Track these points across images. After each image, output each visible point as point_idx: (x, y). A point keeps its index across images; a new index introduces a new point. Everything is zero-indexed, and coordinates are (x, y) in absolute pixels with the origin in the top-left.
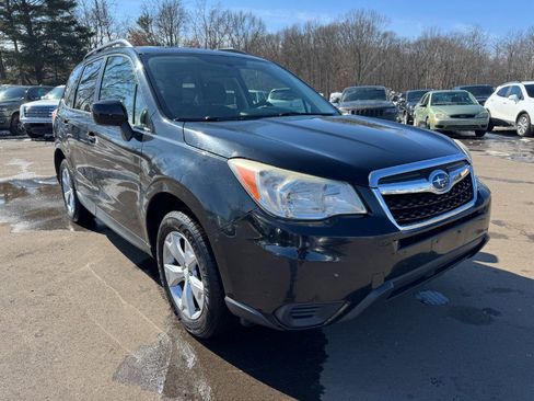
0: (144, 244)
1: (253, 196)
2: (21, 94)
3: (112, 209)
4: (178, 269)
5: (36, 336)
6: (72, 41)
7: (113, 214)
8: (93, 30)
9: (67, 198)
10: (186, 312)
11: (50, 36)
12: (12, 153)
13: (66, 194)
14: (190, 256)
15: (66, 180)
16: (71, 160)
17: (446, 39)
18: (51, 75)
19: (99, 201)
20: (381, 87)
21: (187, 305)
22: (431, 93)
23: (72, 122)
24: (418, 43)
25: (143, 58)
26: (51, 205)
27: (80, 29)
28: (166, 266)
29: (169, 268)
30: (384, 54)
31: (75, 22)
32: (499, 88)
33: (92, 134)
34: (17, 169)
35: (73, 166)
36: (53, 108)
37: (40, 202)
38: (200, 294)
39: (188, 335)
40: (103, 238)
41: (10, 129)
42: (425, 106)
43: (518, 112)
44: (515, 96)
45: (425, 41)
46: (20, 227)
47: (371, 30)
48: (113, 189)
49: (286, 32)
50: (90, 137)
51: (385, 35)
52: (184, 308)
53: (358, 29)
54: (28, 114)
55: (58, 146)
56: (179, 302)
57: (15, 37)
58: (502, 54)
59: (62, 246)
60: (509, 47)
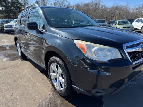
0: (43, 66)
1: (83, 53)
2: (4, 21)
3: (32, 54)
4: (55, 74)
5: (11, 95)
6: (18, 7)
7: (32, 56)
8: (23, 4)
9: (18, 51)
10: (58, 88)
11: (12, 6)
12: (2, 38)
13: (18, 50)
14: (60, 71)
15: (18, 46)
16: (19, 40)
17: (119, 7)
18: (12, 16)
19: (28, 52)
20: (103, 20)
21: (58, 86)
22: (117, 21)
23: (20, 29)
24: (112, 8)
25: (42, 8)
26: (14, 53)
27: (20, 4)
28: (51, 73)
29: (52, 74)
30: (102, 11)
31: (19, 2)
32: (136, 20)
33: (26, 32)
34: (4, 42)
35: (20, 42)
36: (13, 25)
37: (10, 52)
38: (63, 83)
39: (58, 95)
40: (29, 63)
41: (1, 31)
42: (116, 25)
43: (142, 26)
44: (141, 22)
45: (114, 7)
46: (5, 59)
47: (99, 4)
48: (32, 48)
49: (76, 5)
50: (26, 33)
51: (103, 6)
52: (57, 86)
53: (95, 4)
54: (6, 27)
55: (16, 36)
56: (55, 84)
57: (2, 6)
58: (134, 11)
59: (17, 65)
60: (136, 9)
